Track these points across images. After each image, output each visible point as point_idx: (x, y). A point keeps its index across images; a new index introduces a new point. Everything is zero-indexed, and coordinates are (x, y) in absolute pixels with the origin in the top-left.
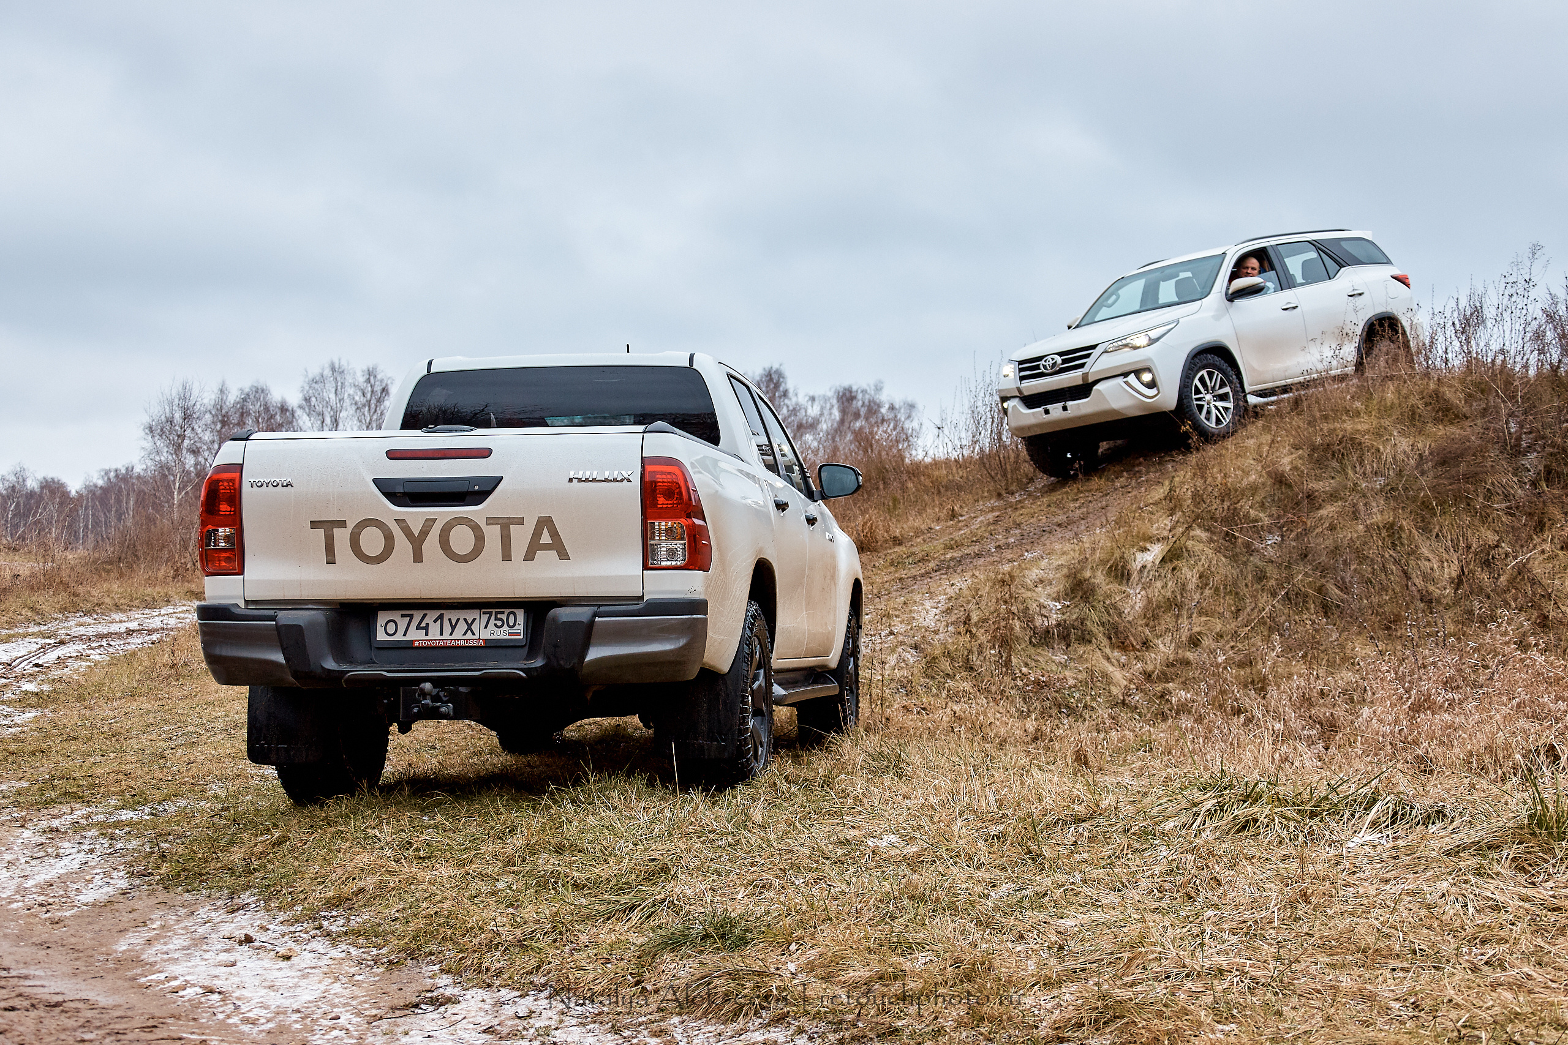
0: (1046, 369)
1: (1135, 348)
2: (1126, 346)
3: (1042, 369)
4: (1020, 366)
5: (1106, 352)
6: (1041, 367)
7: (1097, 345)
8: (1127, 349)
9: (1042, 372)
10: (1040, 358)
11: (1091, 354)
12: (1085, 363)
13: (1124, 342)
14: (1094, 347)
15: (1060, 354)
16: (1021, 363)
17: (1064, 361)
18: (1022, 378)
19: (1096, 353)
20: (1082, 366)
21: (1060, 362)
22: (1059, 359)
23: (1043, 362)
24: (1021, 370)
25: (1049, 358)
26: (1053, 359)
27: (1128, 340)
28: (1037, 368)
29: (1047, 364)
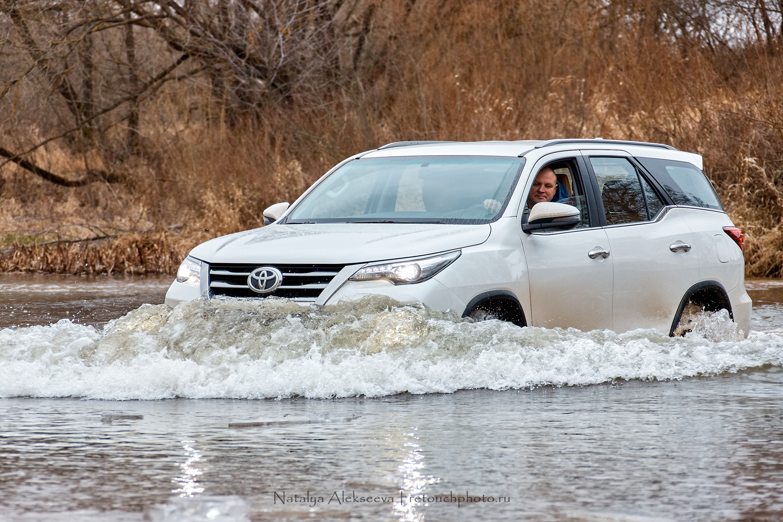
0: (257, 287)
1: (397, 282)
2: (383, 276)
3: (250, 285)
4: (212, 272)
5: (351, 279)
6: (249, 281)
7: (342, 266)
8: (385, 282)
9: (249, 290)
10: (250, 267)
11: (331, 278)
12: (321, 290)
13: (382, 269)
14: (338, 268)
15: (283, 268)
16: (213, 266)
17: (286, 280)
18: (215, 291)
19: (340, 277)
20: (316, 293)
21: (281, 278)
22: (278, 275)
23: (253, 274)
24: (213, 278)
25: (264, 270)
26: (270, 273)
27: (389, 268)
28: (243, 280)
29: (260, 278)
